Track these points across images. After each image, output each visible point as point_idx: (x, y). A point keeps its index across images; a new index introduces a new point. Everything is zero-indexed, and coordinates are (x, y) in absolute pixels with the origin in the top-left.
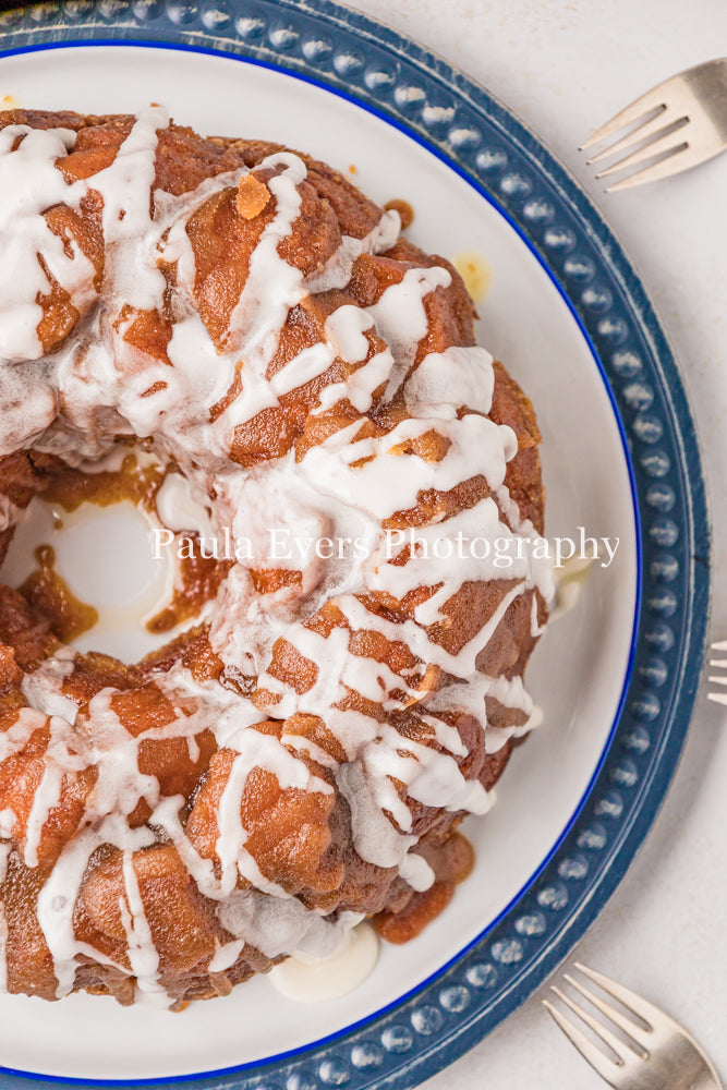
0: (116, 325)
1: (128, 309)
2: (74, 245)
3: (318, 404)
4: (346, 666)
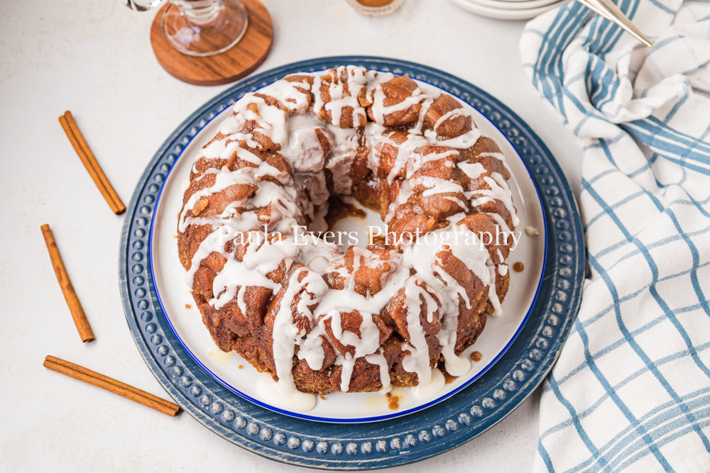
0: (268, 221)
1: (259, 219)
3: (257, 147)
4: (336, 99)
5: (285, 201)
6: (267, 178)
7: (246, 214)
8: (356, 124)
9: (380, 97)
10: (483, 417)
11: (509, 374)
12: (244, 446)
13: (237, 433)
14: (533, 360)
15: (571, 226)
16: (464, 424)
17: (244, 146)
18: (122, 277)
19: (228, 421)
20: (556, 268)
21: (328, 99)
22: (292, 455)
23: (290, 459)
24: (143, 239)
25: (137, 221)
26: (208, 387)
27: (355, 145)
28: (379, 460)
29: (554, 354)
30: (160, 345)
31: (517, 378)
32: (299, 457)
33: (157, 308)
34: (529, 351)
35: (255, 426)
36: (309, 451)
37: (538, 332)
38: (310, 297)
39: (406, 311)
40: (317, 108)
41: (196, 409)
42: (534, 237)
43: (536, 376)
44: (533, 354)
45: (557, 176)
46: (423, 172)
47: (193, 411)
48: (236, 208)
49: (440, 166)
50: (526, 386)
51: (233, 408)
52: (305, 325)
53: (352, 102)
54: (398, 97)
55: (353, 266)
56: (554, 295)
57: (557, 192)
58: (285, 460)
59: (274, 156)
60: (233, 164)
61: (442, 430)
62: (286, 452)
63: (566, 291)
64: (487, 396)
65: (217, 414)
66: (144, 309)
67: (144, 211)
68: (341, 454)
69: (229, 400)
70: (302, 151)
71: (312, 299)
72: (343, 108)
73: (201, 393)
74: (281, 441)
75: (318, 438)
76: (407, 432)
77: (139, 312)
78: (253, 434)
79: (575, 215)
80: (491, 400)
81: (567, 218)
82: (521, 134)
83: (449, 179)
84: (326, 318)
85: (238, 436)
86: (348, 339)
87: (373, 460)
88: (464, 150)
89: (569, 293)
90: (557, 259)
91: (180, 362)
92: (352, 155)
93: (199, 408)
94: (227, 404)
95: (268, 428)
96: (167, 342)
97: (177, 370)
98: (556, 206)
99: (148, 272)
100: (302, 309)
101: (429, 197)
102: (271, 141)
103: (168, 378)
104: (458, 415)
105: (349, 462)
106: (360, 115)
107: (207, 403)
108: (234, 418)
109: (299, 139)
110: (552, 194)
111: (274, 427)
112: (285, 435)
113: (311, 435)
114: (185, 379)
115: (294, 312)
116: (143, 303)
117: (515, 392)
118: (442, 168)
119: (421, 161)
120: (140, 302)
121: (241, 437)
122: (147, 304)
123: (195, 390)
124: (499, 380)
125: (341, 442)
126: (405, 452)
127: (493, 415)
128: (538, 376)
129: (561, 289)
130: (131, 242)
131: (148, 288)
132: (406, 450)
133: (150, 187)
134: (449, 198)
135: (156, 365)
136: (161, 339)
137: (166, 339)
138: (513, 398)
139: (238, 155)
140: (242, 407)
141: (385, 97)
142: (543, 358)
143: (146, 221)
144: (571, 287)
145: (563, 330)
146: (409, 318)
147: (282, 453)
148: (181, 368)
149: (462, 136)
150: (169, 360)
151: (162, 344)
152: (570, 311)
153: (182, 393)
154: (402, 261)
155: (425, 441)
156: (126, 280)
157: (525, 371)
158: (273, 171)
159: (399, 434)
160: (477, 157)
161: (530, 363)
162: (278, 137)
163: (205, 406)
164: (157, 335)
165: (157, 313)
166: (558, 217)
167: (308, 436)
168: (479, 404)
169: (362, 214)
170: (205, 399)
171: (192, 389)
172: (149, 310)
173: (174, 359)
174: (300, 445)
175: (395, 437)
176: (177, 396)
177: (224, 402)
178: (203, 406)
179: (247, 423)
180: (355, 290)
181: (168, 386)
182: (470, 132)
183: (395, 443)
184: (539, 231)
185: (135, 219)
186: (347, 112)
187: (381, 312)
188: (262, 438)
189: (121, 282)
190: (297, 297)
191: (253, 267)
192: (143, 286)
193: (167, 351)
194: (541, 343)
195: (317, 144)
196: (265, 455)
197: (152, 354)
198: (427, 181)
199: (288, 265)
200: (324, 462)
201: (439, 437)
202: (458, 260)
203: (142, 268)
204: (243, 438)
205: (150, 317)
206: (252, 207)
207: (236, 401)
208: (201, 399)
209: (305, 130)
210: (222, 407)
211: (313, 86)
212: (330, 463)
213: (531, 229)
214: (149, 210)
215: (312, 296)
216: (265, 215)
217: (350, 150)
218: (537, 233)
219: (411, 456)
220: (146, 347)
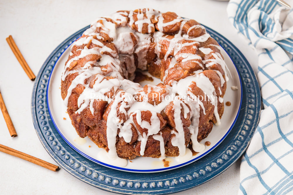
0: (106, 71)
1: (101, 70)
2: (95, 79)
3: (102, 39)
4: (140, 19)
5: (114, 64)
6: (106, 53)
7: (95, 68)
8: (150, 31)
9: (161, 19)
10: (212, 171)
11: (224, 152)
12: (90, 183)
13: (86, 177)
14: (236, 145)
15: (254, 86)
16: (202, 175)
17: (96, 38)
18: (33, 105)
19: (83, 171)
20: (247, 104)
21: (136, 19)
22: (115, 188)
23: (113, 190)
24: (44, 89)
25: (42, 81)
26: (73, 156)
27: (149, 42)
28: (159, 191)
29: (247, 143)
30: (50, 136)
31: (229, 154)
32: (118, 189)
33: (49, 120)
34: (234, 141)
35: (96, 174)
36: (123, 186)
37: (238, 133)
38: (126, 104)
39: (173, 112)
40: (131, 23)
41: (67, 166)
42: (236, 90)
43: (238, 153)
44: (236, 143)
45: (246, 64)
46: (182, 51)
47: (65, 167)
48: (91, 64)
49: (190, 48)
50: (233, 157)
51: (85, 165)
52: (123, 118)
53: (148, 21)
54: (170, 19)
55: (147, 91)
56: (246, 117)
57: (246, 71)
58: (111, 190)
59: (110, 44)
60: (90, 45)
61: (191, 177)
62: (111, 186)
63: (252, 115)
64: (214, 162)
65: (77, 168)
66: (43, 120)
67: (45, 77)
68: (140, 188)
69: (83, 162)
70: (123, 43)
71: (127, 105)
72: (144, 24)
73: (69, 158)
74: (109, 181)
75: (128, 180)
76: (173, 178)
77: (40, 121)
78: (95, 178)
79: (256, 81)
80: (216, 164)
81: (252, 82)
82: (228, 46)
83: (194, 54)
84: (133, 114)
85: (87, 179)
86: (144, 125)
87: (156, 191)
88: (202, 43)
89: (254, 116)
90: (247, 100)
91: (60, 144)
92: (147, 46)
93: (68, 165)
94: (82, 164)
95: (102, 175)
96: (53, 135)
97: (58, 148)
98: (246, 77)
99: (46, 103)
100: (122, 110)
101: (185, 62)
102: (108, 36)
103: (53, 151)
104: (199, 171)
105: (143, 191)
106: (151, 27)
107: (72, 163)
108: (86, 170)
109: (122, 37)
110: (244, 72)
111: (106, 175)
112: (111, 179)
113: (124, 179)
114: (61, 152)
115: (118, 111)
116: (42, 117)
117: (228, 160)
118: (191, 49)
119: (181, 46)
120: (41, 117)
121: (89, 179)
122: (44, 118)
123: (67, 157)
124: (220, 154)
125: (139, 182)
126: (172, 187)
127: (217, 170)
128: (239, 153)
129: (250, 114)
130: (38, 90)
131: (45, 110)
132: (172, 186)
133: (48, 67)
134: (195, 62)
135: (47, 145)
136: (50, 133)
137: (53, 134)
138: (227, 163)
139: (92, 42)
140: (90, 165)
141: (163, 19)
142: (242, 145)
143: (46, 81)
144: (255, 113)
145: (251, 132)
146: (175, 115)
147: (109, 187)
148: (60, 147)
149: (201, 37)
150: (54, 143)
151: (51, 135)
152: (254, 124)
153: (60, 158)
154: (171, 90)
155: (182, 182)
156: (34, 107)
157: (232, 150)
158: (109, 50)
159: (169, 179)
160: (208, 46)
161: (235, 147)
162: (112, 35)
163: (71, 164)
164: (49, 131)
165: (49, 122)
166: (247, 82)
167: (123, 179)
168: (210, 165)
169: (151, 79)
170: (71, 161)
171: (65, 156)
172: (45, 120)
173: (56, 142)
174: (119, 183)
175: (167, 180)
176: (57, 159)
177: (81, 163)
178: (70, 165)
179: (92, 173)
180: (148, 102)
181: (53, 155)
182: (205, 35)
183: (167, 183)
184: (238, 87)
185: (41, 80)
186: (145, 26)
187: (161, 112)
188: (100, 180)
189: (32, 107)
190: (119, 104)
191: (98, 91)
192: (43, 110)
193: (53, 139)
194: (240, 138)
195: (130, 40)
196: (101, 188)
197: (45, 140)
198: (184, 55)
199: (115, 89)
200: (131, 191)
201: (189, 180)
202: (199, 89)
203: (43, 102)
204: (90, 180)
205: (46, 123)
206: (98, 65)
207: (87, 163)
208: (69, 161)
209: (125, 33)
210: (80, 165)
211: (129, 15)
212: (133, 192)
213: (234, 87)
214: (48, 76)
215: (127, 104)
216: (105, 68)
217: (146, 44)
218: (237, 88)
219: (175, 189)
220: (43, 137)
